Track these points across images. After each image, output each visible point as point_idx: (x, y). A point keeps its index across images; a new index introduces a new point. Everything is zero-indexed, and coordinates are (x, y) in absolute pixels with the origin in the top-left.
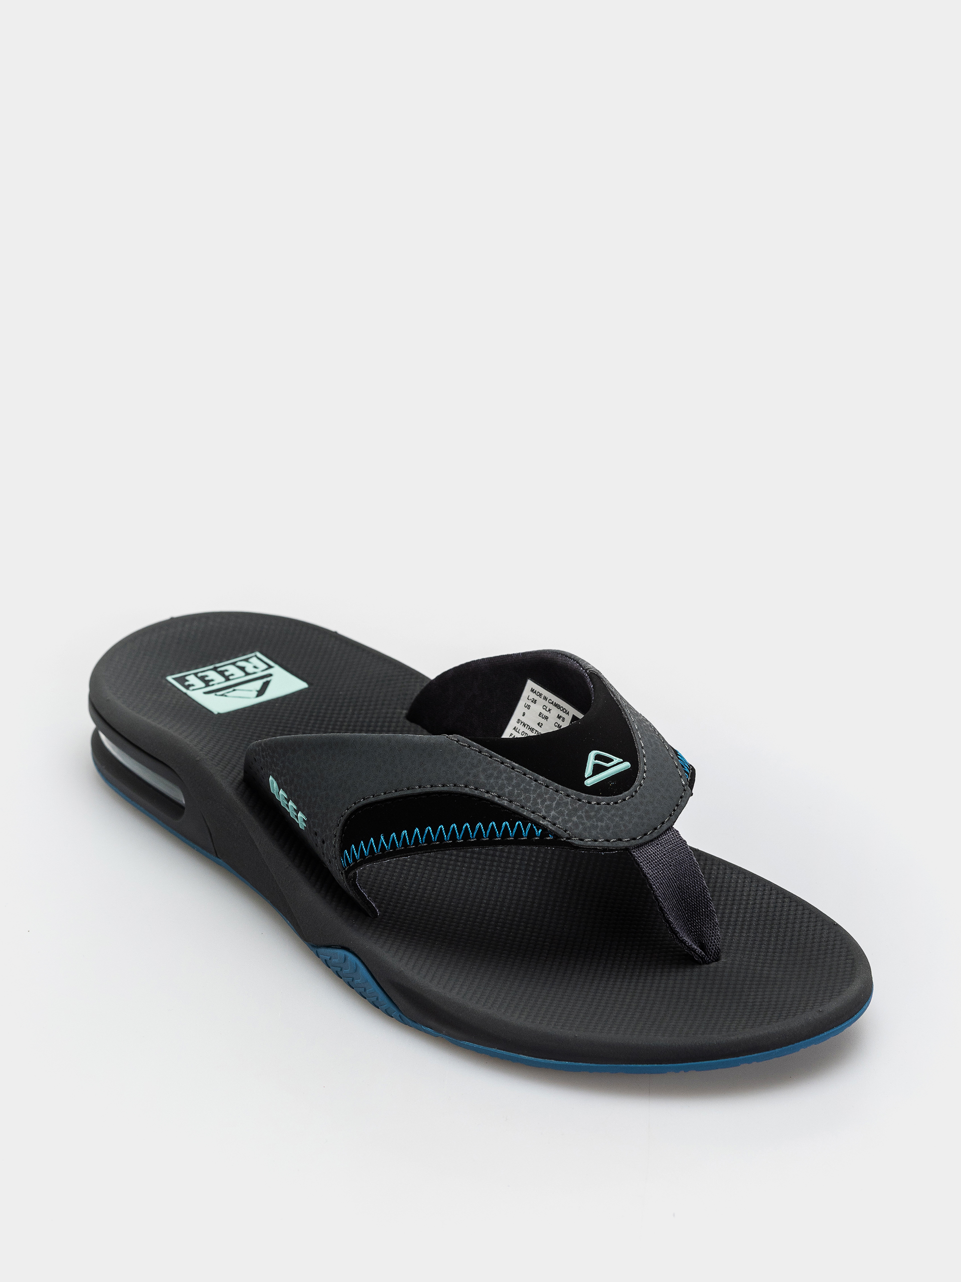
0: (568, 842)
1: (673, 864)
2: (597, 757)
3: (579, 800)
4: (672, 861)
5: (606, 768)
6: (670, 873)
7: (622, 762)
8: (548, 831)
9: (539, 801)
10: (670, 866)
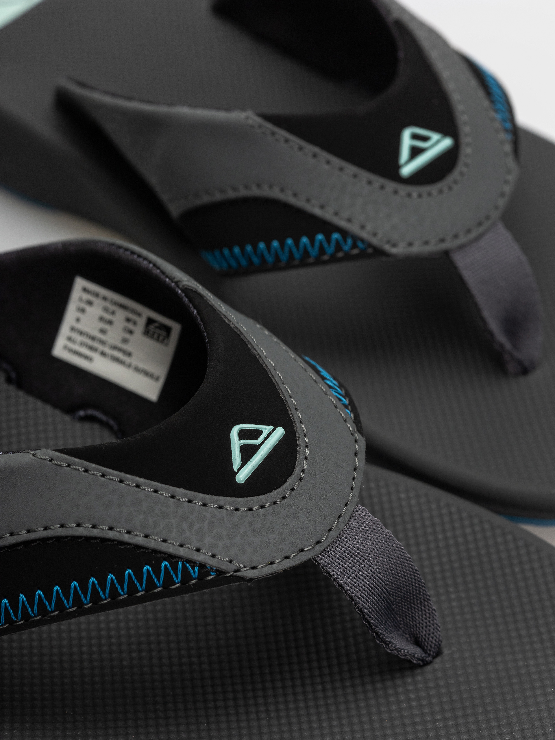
0: (236, 576)
1: (372, 558)
2: (242, 435)
3: (237, 509)
4: (370, 554)
5: (256, 448)
6: (371, 571)
7: (273, 431)
8: (207, 568)
9: (185, 526)
10: (369, 561)
